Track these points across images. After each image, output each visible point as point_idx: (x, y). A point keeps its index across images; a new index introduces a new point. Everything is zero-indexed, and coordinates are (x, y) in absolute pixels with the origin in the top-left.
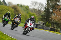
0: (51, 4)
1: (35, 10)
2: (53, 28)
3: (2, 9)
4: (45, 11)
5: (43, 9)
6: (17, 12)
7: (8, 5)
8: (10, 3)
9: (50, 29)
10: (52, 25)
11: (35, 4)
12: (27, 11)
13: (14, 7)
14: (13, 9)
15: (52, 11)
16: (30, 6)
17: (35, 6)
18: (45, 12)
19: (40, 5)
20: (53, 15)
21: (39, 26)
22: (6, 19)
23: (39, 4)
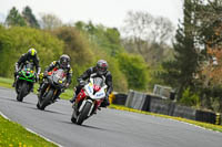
0: (199, 23)
1: (140, 43)
2: (205, 110)
3: (21, 39)
4: (176, 48)
5: (170, 42)
6: (77, 52)
7: (42, 27)
8: (49, 19)
9: (194, 113)
10: (204, 101)
11: (140, 22)
12: (112, 48)
13: (67, 33)
14: (62, 42)
15: (202, 47)
16: (125, 29)
17: (141, 31)
18: (176, 53)
19: (161, 27)
20: (208, 63)
21: (156, 105)
22: (27, 75)
23: (157, 23)
